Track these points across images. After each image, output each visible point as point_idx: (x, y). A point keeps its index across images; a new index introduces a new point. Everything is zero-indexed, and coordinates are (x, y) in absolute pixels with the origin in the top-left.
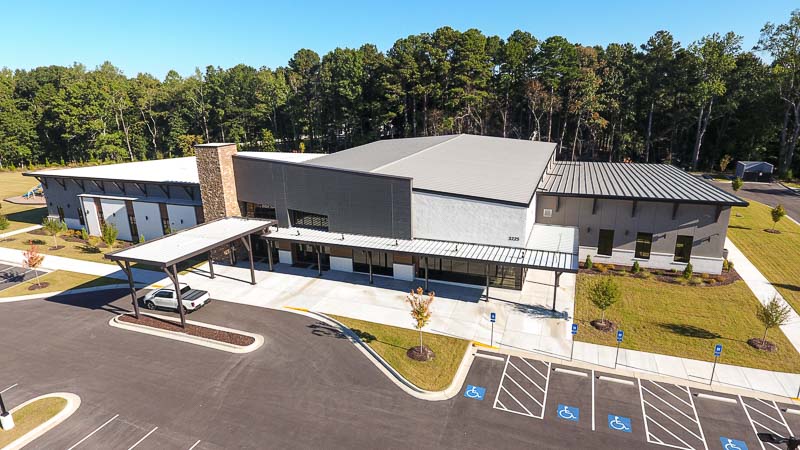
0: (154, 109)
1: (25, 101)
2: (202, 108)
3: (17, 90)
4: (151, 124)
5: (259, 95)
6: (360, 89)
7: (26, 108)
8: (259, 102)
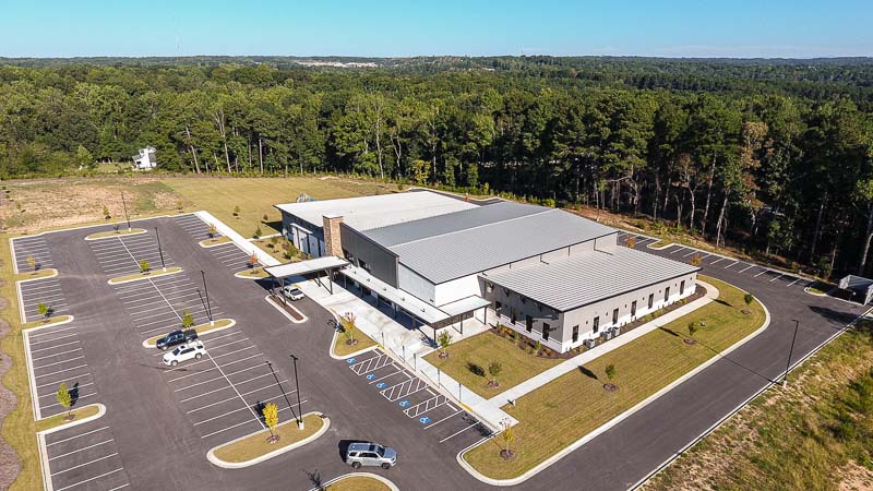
0: (401, 136)
1: (325, 120)
2: (432, 140)
3: (321, 112)
4: (398, 147)
5: (470, 134)
6: (538, 143)
7: (325, 124)
8: (470, 141)
